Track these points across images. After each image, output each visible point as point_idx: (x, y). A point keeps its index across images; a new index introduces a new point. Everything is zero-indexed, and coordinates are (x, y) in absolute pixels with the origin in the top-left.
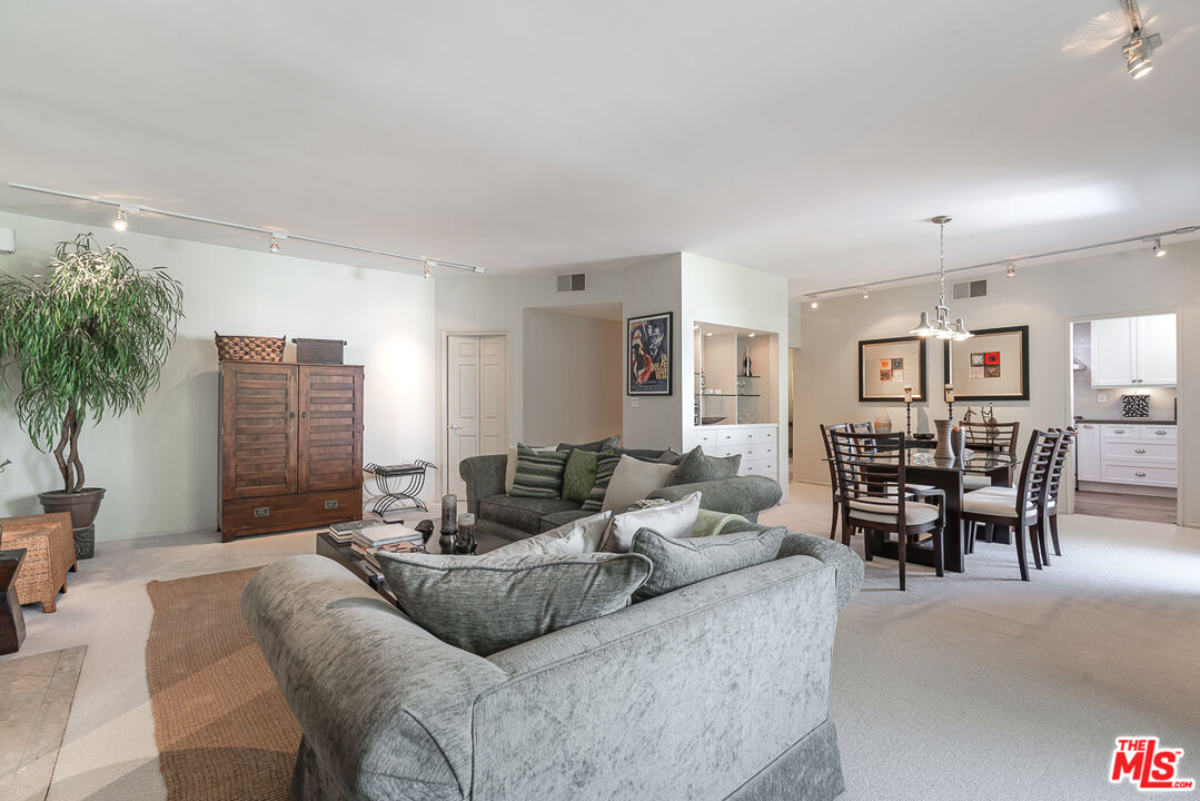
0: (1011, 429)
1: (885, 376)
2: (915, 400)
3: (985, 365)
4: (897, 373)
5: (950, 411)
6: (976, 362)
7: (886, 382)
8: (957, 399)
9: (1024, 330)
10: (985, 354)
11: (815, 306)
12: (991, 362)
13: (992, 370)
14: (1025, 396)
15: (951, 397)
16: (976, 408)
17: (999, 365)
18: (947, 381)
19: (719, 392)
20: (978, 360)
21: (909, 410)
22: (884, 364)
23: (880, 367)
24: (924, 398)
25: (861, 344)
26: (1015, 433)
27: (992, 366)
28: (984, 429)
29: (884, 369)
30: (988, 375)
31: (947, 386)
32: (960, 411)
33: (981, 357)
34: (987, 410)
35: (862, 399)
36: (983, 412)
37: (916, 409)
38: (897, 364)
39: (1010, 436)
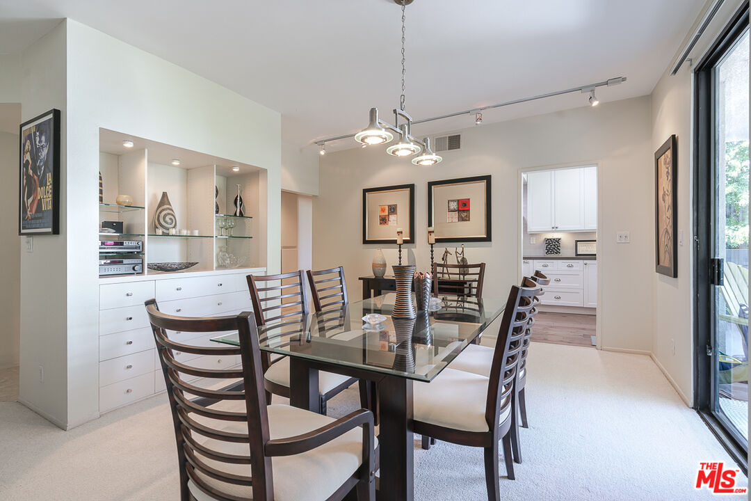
0: (477, 270)
1: (384, 220)
2: (405, 242)
3: (459, 211)
4: (392, 217)
5: (432, 251)
6: (452, 208)
7: (384, 227)
8: (438, 241)
9: (488, 179)
10: (458, 201)
11: (322, 153)
12: (463, 208)
13: (464, 215)
14: (488, 238)
15: (433, 238)
16: (452, 248)
17: (469, 210)
18: (430, 225)
19: (196, 233)
20: (454, 206)
21: (400, 251)
22: (383, 210)
23: (379, 213)
24: (412, 241)
25: (365, 191)
26: (481, 274)
27: (464, 211)
28: (457, 270)
29: (383, 214)
30: (462, 219)
31: (431, 229)
32: (440, 250)
33: (456, 203)
34: (460, 250)
35: (365, 242)
36: (456, 252)
37: (406, 250)
38: (393, 210)
39: (477, 277)
